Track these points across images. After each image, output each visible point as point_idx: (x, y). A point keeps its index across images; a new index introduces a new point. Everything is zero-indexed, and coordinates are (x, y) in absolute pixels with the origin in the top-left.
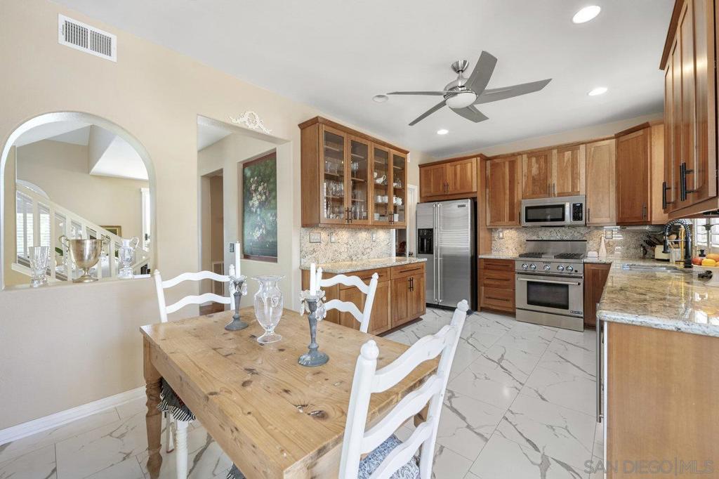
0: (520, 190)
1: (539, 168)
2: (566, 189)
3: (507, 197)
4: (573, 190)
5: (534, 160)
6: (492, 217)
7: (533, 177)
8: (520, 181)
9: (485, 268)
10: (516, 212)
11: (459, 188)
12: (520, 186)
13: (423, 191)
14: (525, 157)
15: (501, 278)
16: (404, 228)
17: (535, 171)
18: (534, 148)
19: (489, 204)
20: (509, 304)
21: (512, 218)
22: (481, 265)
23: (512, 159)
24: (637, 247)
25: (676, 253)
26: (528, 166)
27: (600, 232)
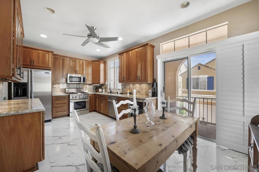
1: (73, 64)
2: (80, 72)
3: (61, 72)
4: (82, 73)
5: (71, 61)
6: (54, 79)
7: (71, 66)
8: (66, 67)
11: (41, 63)
12: (66, 69)
14: (68, 58)
15: (62, 103)
17: (71, 64)
22: (54, 99)
23: (64, 58)
24: (93, 90)
25: (104, 90)
26: (69, 62)
27: (86, 86)
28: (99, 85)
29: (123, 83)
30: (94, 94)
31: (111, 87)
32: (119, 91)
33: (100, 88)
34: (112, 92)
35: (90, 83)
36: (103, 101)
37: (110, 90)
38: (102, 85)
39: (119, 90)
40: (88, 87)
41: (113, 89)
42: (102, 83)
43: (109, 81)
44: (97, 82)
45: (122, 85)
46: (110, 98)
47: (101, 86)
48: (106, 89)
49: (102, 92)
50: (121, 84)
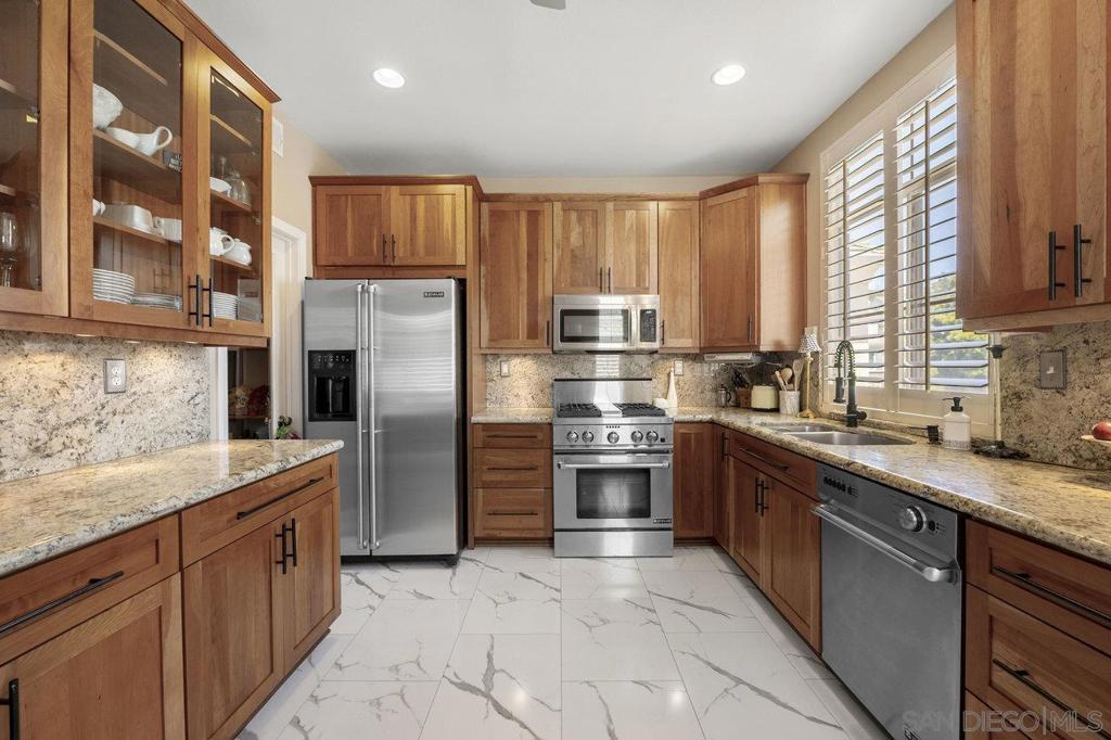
0: (548, 276)
1: (583, 235)
2: (627, 281)
3: (524, 287)
4: (638, 285)
5: (574, 216)
6: (492, 329)
7: (573, 251)
8: (549, 256)
9: (486, 446)
10: (542, 321)
11: (422, 251)
12: (548, 266)
13: (322, 249)
14: (558, 206)
15: (522, 465)
16: (262, 344)
17: (575, 238)
18: (576, 192)
19: (486, 298)
20: (538, 522)
21: (533, 333)
22: (476, 438)
23: (534, 208)
24: (715, 390)
25: (790, 398)
26: (564, 227)
27: (668, 364)
28: (747, 357)
29: (1012, 322)
30: (712, 422)
31: (859, 373)
32: (950, 415)
33: (759, 384)
34: (863, 415)
35: (688, 343)
36: (769, 497)
37: (838, 400)
38: (780, 357)
39: (957, 408)
40: (679, 370)
41: (874, 393)
42: (778, 343)
43: (834, 321)
44: (735, 339)
45: (997, 351)
46: (842, 487)
47: (768, 367)
48: (806, 388)
49: (776, 410)
50: (981, 339)
